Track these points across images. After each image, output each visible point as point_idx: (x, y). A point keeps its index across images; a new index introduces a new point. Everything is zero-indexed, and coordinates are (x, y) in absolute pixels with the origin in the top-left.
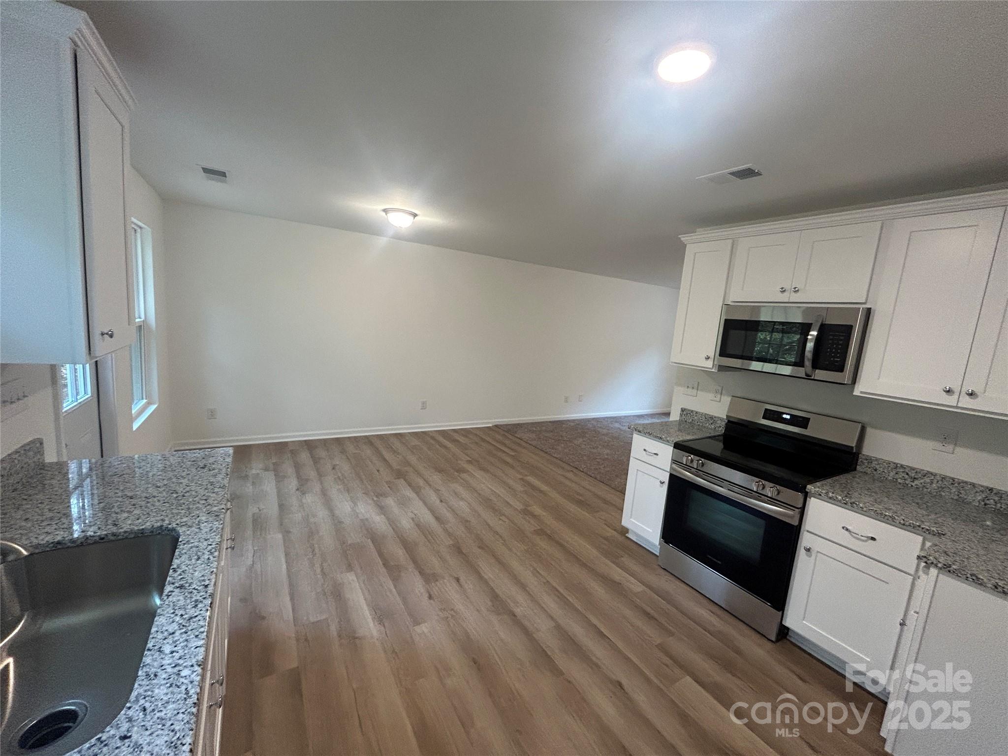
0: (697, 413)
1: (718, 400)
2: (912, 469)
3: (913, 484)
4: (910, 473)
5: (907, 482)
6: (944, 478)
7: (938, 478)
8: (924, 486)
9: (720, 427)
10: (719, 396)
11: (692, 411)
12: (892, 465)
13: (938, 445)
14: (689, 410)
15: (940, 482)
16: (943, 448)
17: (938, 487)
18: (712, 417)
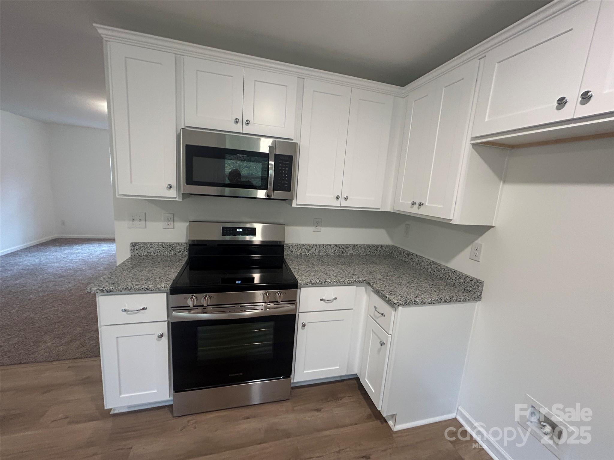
0: (151, 244)
1: (173, 228)
2: (308, 245)
3: (309, 253)
4: (307, 248)
5: (306, 253)
6: (320, 245)
7: (318, 246)
8: (313, 253)
9: (180, 251)
10: (172, 223)
11: (145, 244)
12: (299, 246)
13: (314, 228)
14: (141, 243)
15: (319, 248)
16: (317, 230)
17: (319, 251)
18: (170, 245)
